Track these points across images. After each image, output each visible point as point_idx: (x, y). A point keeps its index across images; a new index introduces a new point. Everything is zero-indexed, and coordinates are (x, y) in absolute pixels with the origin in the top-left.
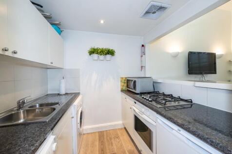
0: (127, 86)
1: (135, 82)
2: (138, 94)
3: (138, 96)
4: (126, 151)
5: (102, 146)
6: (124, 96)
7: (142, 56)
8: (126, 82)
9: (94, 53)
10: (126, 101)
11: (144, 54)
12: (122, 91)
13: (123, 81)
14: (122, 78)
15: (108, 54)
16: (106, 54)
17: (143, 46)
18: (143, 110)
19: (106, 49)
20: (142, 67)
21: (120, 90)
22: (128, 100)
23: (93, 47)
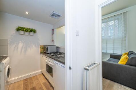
0: (44, 50)
1: (47, 48)
2: (49, 53)
3: (49, 54)
4: (42, 84)
5: (26, 86)
6: (42, 55)
7: (52, 35)
8: (43, 48)
9: (20, 30)
10: (43, 58)
11: (54, 34)
12: (41, 53)
13: (42, 48)
14: (41, 46)
15: (32, 32)
16: (30, 32)
17: (53, 30)
18: (50, 60)
19: (29, 29)
20: (52, 40)
21: (40, 52)
22: (44, 57)
23: (20, 26)
